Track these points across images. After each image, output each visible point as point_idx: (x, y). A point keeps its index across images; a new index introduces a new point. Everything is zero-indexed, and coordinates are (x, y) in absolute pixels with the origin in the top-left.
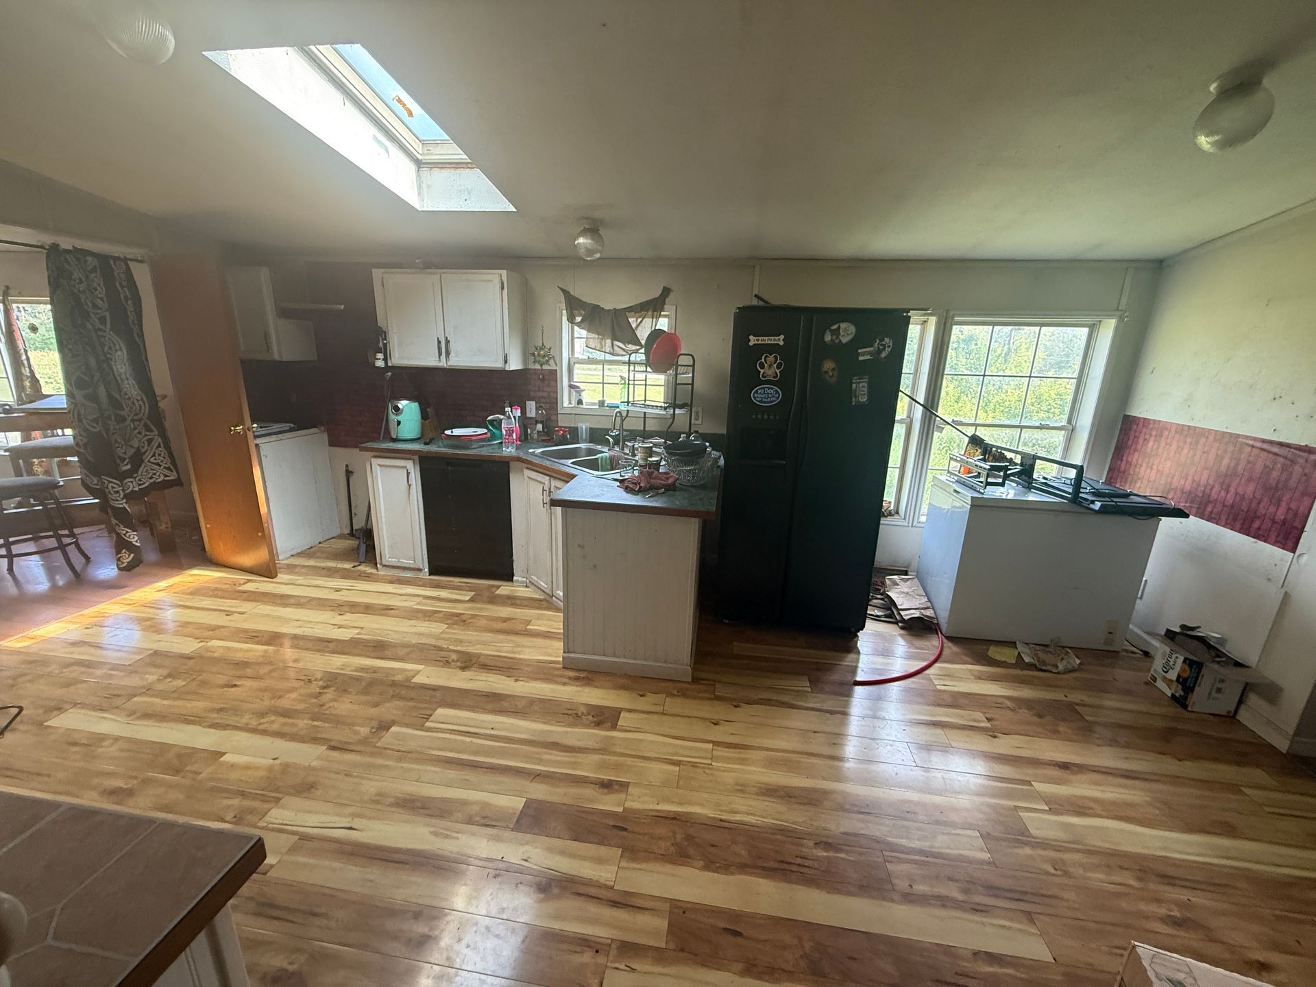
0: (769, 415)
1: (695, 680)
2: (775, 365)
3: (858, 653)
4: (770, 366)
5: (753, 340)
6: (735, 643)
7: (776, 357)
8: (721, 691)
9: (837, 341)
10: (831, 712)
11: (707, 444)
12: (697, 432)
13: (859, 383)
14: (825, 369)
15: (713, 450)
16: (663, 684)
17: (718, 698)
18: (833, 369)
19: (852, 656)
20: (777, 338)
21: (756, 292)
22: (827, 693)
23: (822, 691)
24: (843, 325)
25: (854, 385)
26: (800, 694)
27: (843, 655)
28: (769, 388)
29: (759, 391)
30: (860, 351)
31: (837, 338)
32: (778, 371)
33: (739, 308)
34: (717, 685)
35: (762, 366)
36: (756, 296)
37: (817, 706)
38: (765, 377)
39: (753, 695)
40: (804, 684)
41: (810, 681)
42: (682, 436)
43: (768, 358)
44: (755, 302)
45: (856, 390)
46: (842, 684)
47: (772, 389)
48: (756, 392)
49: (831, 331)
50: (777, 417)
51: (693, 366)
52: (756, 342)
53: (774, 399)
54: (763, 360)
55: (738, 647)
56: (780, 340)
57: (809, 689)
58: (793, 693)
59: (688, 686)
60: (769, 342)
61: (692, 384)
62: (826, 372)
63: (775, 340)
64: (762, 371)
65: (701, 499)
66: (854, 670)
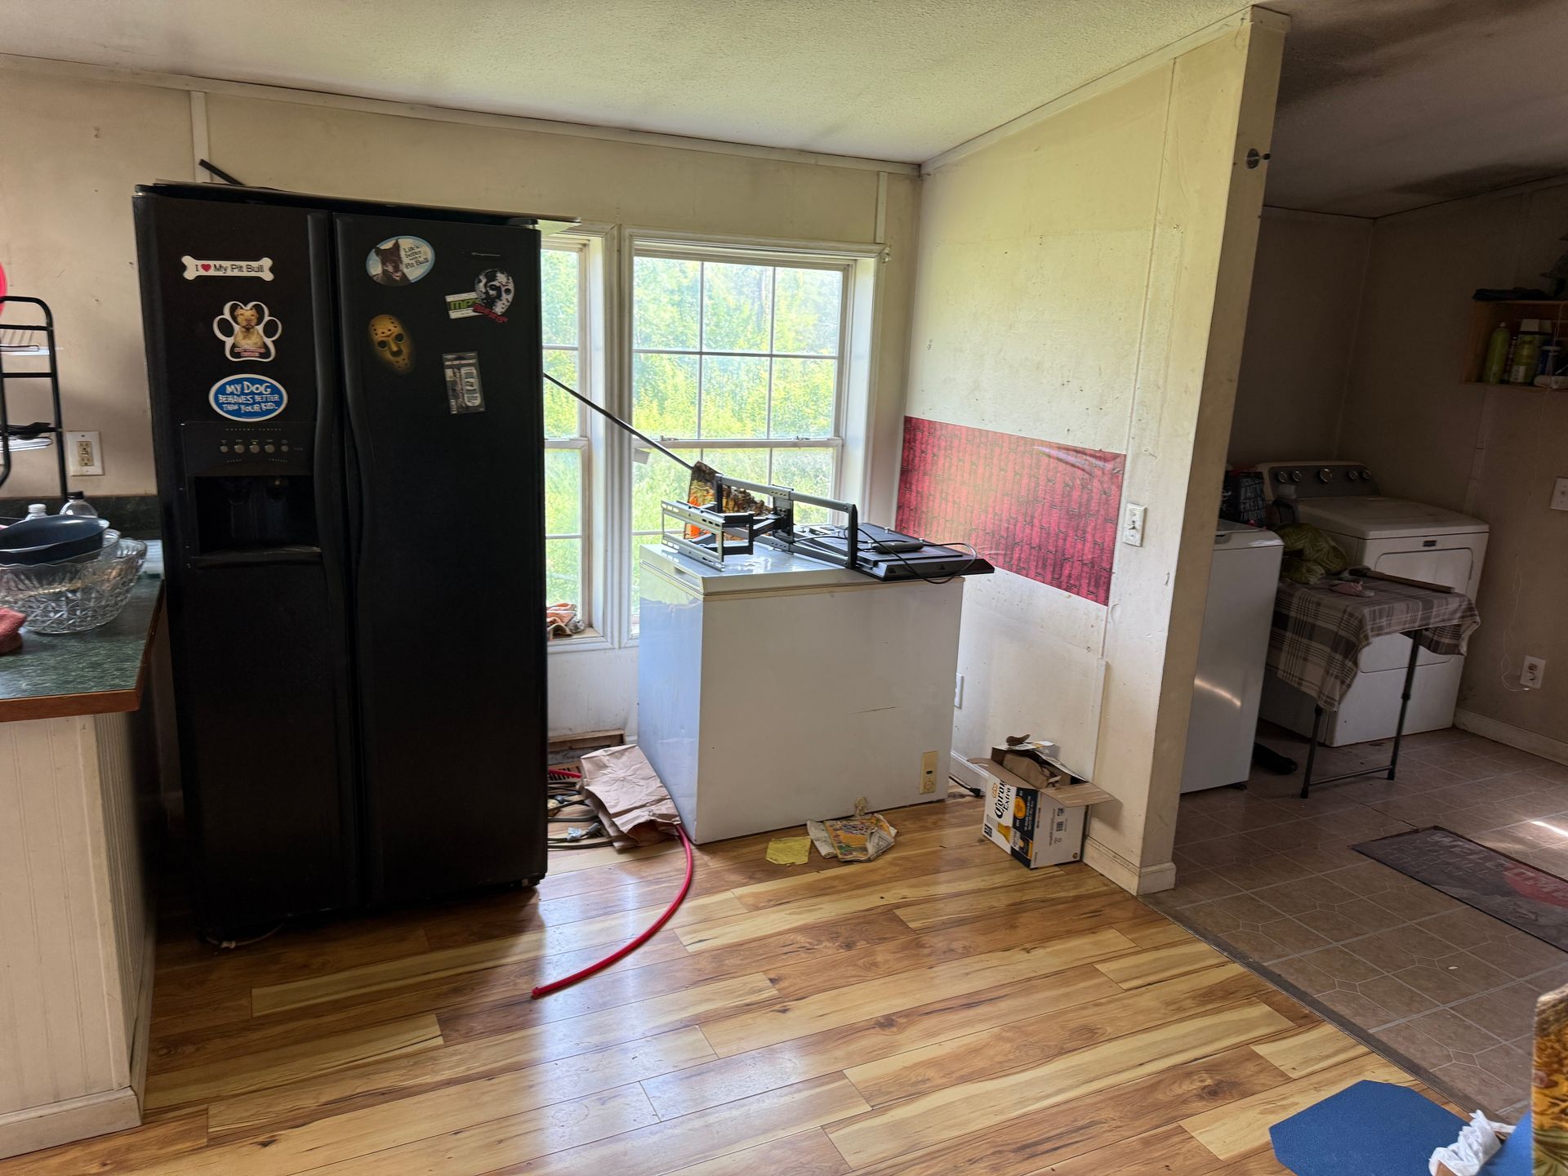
0: (261, 445)
1: (149, 1117)
2: (260, 328)
3: (541, 927)
4: (248, 329)
5: (193, 268)
6: (255, 992)
7: (258, 309)
8: (222, 1119)
9: (397, 276)
10: (489, 1075)
11: (104, 523)
12: (79, 495)
13: (459, 367)
14: (379, 337)
15: (123, 536)
16: (55, 1162)
17: (216, 1141)
18: (399, 338)
19: (526, 940)
20: (254, 264)
21: (202, 154)
22: (481, 1035)
23: (468, 1036)
24: (406, 243)
25: (449, 373)
26: (419, 1059)
27: (510, 941)
28: (253, 381)
29: (229, 389)
30: (449, 299)
31: (397, 269)
32: (269, 342)
33: (143, 188)
34: (213, 1111)
35: (227, 330)
36: (203, 163)
37: (460, 1071)
38: (238, 355)
39: (308, 1101)
40: (428, 1034)
41: (444, 1023)
42: (33, 508)
43: (239, 311)
44: (203, 178)
45: (454, 383)
46: (509, 1005)
47: (261, 382)
48: (222, 390)
49: (379, 252)
50: (285, 448)
51: (49, 329)
52: (202, 273)
53: (270, 406)
54: (227, 315)
55: (266, 997)
56: (263, 269)
57: (440, 1041)
58: (404, 1062)
59: (133, 1139)
60: (236, 273)
61: (53, 375)
62: (383, 344)
63: (250, 268)
64: (229, 342)
65: (94, 666)
66: (534, 966)
